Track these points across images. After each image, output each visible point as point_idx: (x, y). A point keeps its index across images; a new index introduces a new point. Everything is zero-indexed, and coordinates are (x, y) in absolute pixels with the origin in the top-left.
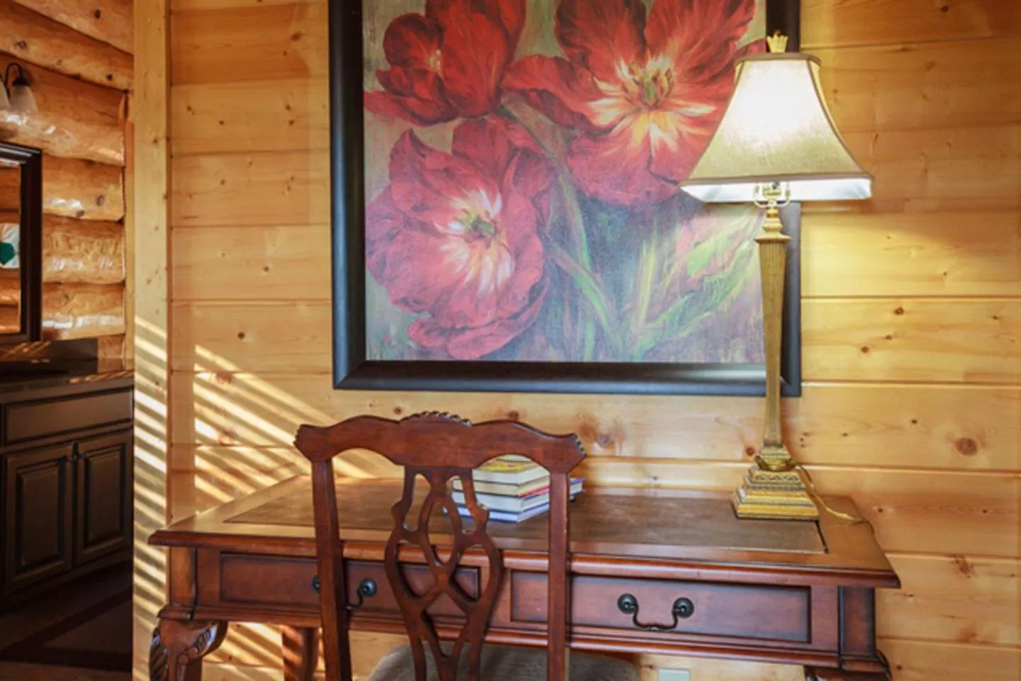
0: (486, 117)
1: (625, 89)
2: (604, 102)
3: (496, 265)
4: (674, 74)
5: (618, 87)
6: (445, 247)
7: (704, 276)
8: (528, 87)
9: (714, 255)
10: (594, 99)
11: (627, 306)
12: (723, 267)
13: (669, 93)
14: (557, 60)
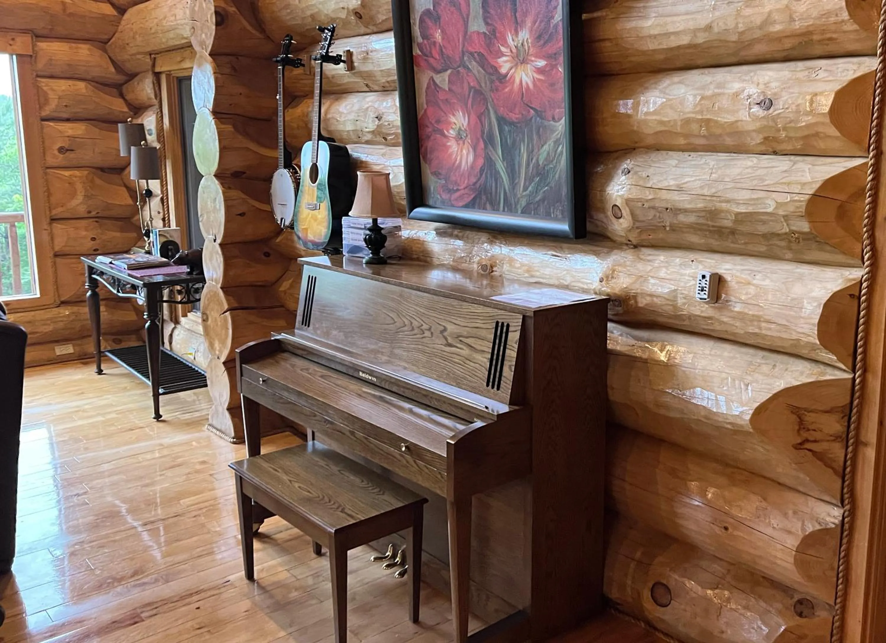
0: (459, 69)
1: (511, 51)
2: (505, 59)
3: (467, 154)
4: (529, 41)
5: (509, 50)
6: (449, 144)
7: (545, 165)
8: (473, 50)
9: (548, 153)
10: (499, 58)
11: (517, 181)
12: (552, 161)
13: (528, 53)
14: (484, 33)
